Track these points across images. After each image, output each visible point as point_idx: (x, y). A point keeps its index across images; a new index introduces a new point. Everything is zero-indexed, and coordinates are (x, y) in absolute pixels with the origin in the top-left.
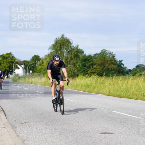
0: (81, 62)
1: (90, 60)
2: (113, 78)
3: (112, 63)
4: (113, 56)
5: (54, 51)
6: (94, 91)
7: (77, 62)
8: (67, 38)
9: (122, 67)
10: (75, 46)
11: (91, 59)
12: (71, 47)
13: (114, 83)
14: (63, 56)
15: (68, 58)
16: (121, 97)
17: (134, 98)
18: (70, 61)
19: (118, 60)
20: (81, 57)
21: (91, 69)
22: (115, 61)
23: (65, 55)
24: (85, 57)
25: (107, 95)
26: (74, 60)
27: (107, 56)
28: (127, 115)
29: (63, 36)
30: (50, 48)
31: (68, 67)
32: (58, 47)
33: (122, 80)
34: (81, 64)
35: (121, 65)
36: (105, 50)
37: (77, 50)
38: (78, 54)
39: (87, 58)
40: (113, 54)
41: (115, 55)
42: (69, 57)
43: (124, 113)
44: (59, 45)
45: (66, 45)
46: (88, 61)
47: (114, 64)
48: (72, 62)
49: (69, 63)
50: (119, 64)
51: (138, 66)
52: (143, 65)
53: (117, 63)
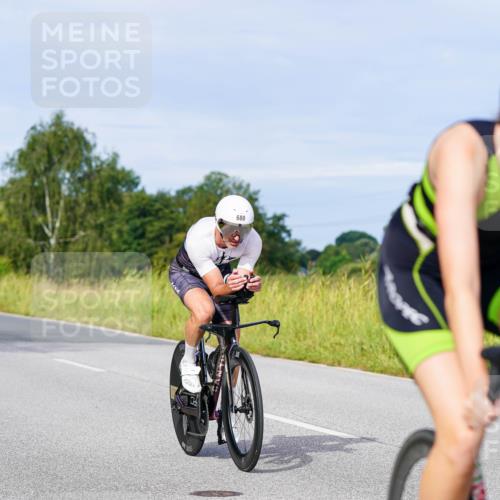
0: (127, 221)
1: (160, 214)
4: (252, 199)
5: (24, 174)
6: (174, 331)
7: (112, 219)
8: (75, 127)
9: (282, 240)
10: (104, 157)
11: (167, 206)
12: (88, 161)
14: (57, 197)
15: (76, 202)
16: (277, 354)
17: (326, 358)
18: (83, 216)
19: (270, 215)
20: (127, 200)
21: (167, 245)
22: (258, 217)
23: (65, 190)
24: (143, 199)
26: (101, 211)
28: (296, 426)
29: (58, 120)
30: (10, 163)
31: (77, 237)
33: (279, 291)
34: (126, 228)
35: (279, 233)
36: (219, 174)
37: (112, 173)
38: (117, 189)
39: (152, 206)
40: (252, 189)
41: (256, 193)
42: (81, 198)
43: (286, 417)
44: (45, 152)
45: (72, 152)
46: (157, 215)
48: (90, 219)
49: (81, 223)
50: (272, 228)
51: (345, 239)
52: (363, 235)
53: (264, 225)
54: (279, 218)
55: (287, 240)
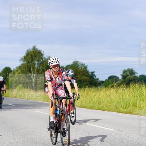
2: (86, 90)
3: (84, 74)
4: (86, 68)
5: (25, 62)
8: (39, 50)
9: (94, 78)
12: (42, 59)
13: (86, 95)
14: (34, 68)
15: (39, 69)
16: (93, 108)
17: (107, 109)
19: (90, 72)
22: (87, 72)
23: (36, 66)
25: (79, 107)
27: (79, 68)
28: (99, 128)
29: (34, 48)
30: (22, 60)
32: (29, 59)
33: (94, 92)
35: (93, 76)
36: (77, 61)
40: (85, 65)
41: (87, 66)
42: (41, 68)
43: (97, 125)
44: (31, 56)
45: (38, 56)
47: (86, 76)
50: (91, 75)
51: (110, 78)
52: (115, 77)
53: (89, 74)
54: (93, 73)
55: (95, 78)
